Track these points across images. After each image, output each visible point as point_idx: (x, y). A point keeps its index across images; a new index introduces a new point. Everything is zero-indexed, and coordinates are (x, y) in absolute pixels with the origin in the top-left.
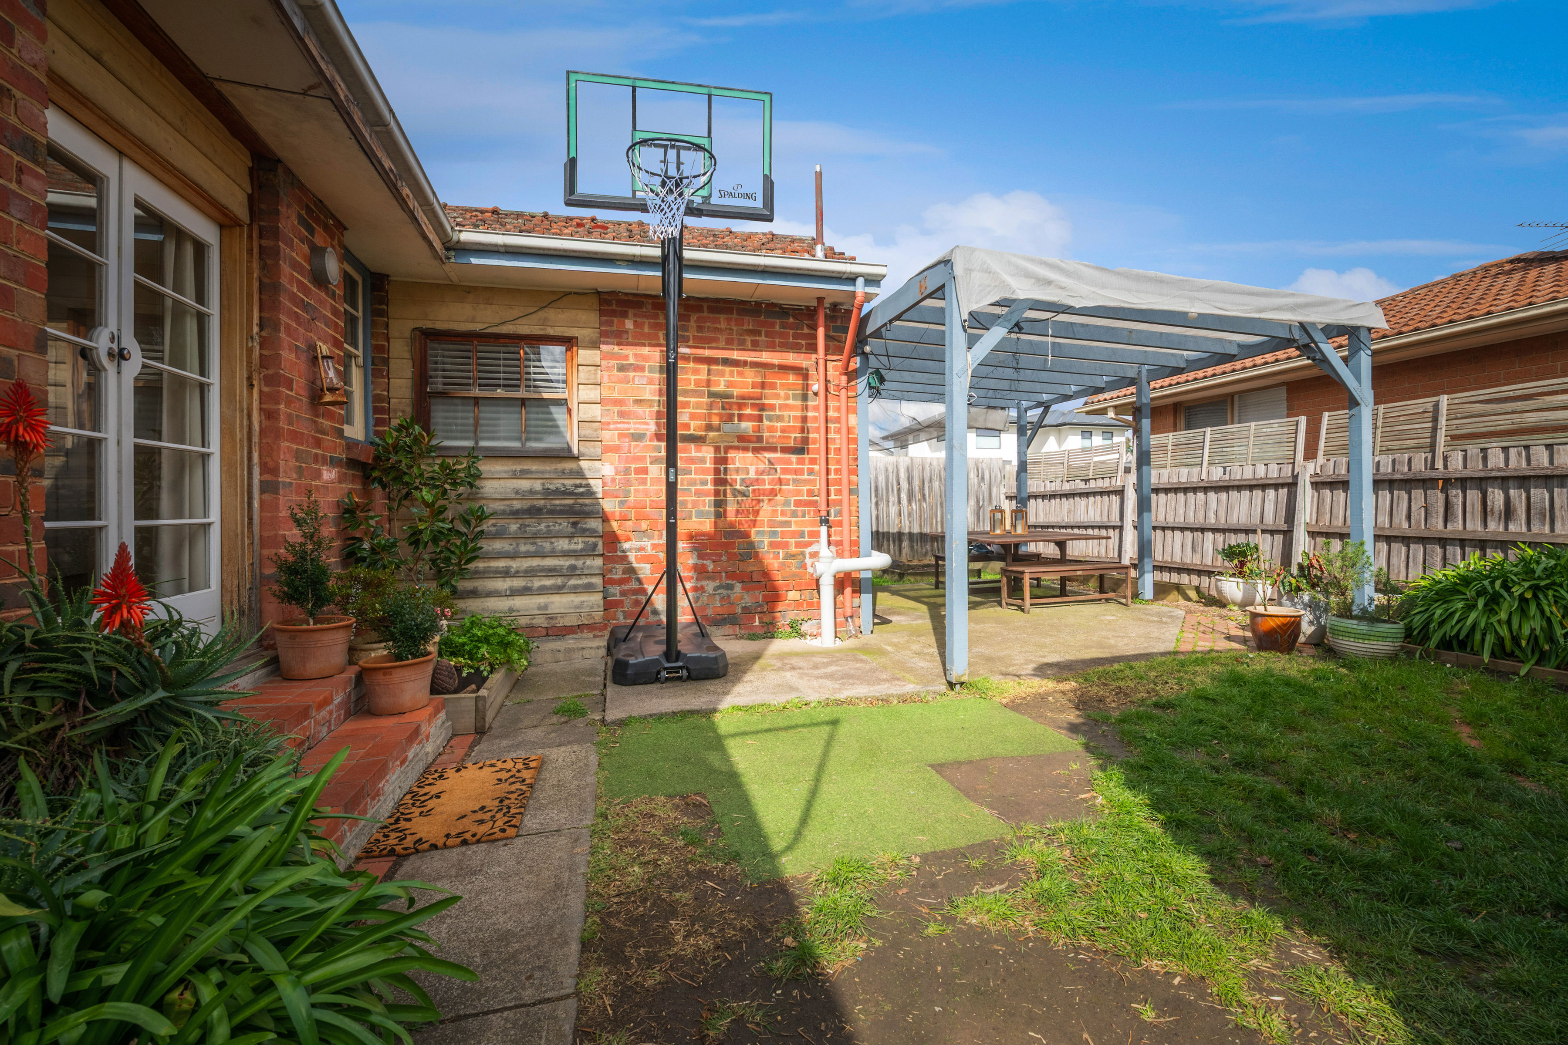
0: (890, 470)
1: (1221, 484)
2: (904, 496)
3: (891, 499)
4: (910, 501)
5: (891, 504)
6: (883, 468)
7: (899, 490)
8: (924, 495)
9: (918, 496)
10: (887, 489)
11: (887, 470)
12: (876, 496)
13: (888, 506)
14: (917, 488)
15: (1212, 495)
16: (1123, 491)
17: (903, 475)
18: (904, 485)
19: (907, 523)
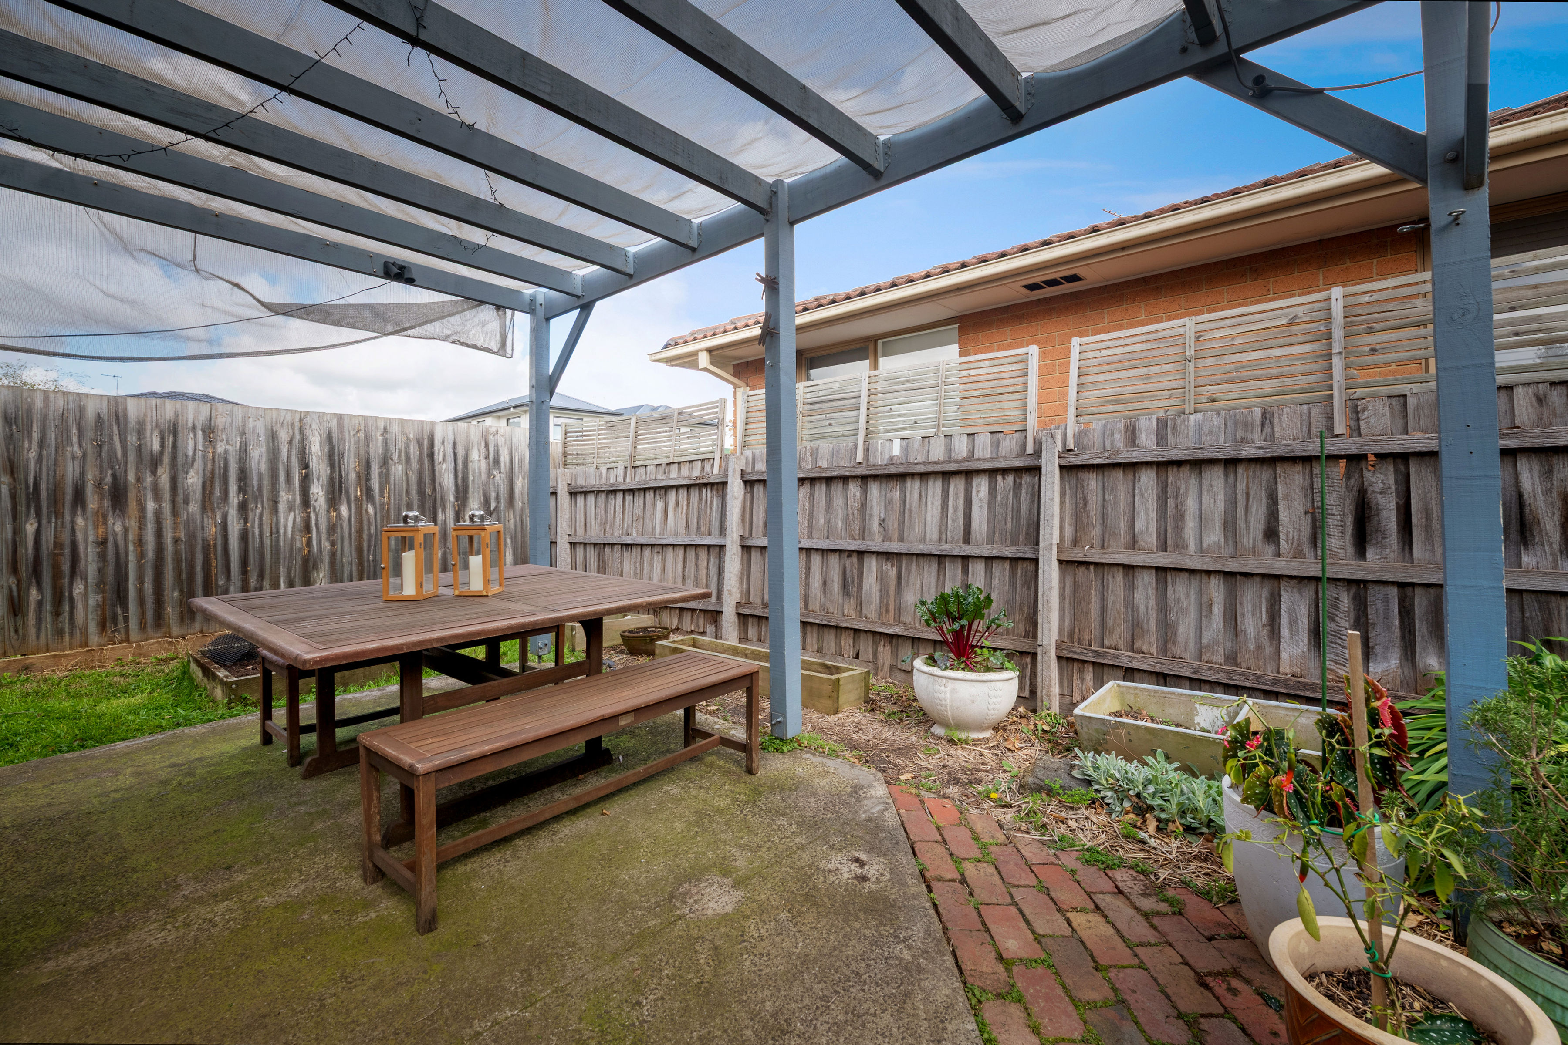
0: (283, 436)
1: (893, 470)
2: (318, 491)
3: (284, 496)
4: (333, 502)
5: (282, 507)
6: (261, 430)
7: (306, 481)
8: (368, 491)
9: (356, 491)
10: (274, 477)
11: (273, 436)
12: (242, 489)
13: (275, 510)
14: (353, 476)
15: (874, 489)
16: (725, 484)
17: (316, 447)
18: (319, 467)
19: (326, 545)
